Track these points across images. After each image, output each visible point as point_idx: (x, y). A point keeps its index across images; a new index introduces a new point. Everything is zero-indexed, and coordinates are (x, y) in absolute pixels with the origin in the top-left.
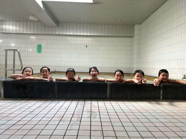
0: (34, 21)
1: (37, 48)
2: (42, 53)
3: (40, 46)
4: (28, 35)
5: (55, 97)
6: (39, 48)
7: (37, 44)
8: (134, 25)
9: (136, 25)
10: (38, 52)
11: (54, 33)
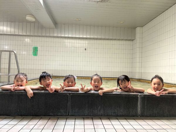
0: (31, 22)
1: (33, 51)
2: (38, 56)
3: (36, 48)
4: (24, 37)
5: (68, 114)
6: (35, 51)
7: (33, 46)
8: (136, 28)
9: (138, 27)
10: (34, 55)
11: (52, 35)
